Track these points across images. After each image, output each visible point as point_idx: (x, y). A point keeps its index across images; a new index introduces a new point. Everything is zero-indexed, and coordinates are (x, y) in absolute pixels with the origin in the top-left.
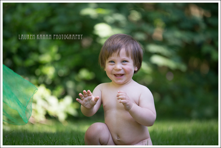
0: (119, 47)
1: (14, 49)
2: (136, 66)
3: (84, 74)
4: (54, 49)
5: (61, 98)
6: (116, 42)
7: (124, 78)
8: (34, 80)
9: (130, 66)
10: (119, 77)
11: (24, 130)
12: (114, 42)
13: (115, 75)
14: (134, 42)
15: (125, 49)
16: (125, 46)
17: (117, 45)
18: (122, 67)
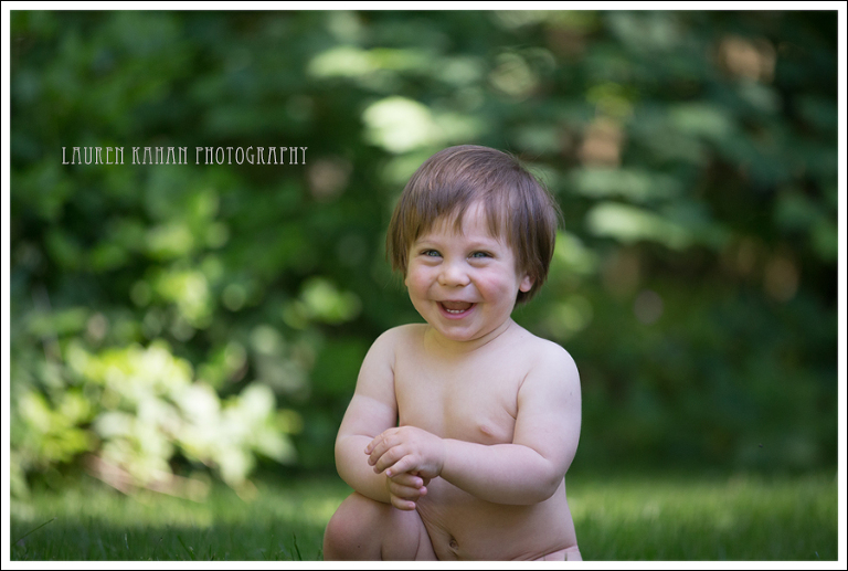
0: (461, 198)
1: (50, 207)
2: (528, 274)
3: (322, 300)
4: (204, 205)
5: (229, 391)
6: (451, 178)
7: (476, 320)
8: (126, 326)
9: (501, 273)
10: (455, 314)
11: (91, 518)
12: (443, 176)
13: (443, 306)
14: (524, 179)
15: (486, 204)
16: (486, 194)
17: (456, 189)
18: (468, 276)
